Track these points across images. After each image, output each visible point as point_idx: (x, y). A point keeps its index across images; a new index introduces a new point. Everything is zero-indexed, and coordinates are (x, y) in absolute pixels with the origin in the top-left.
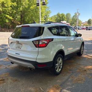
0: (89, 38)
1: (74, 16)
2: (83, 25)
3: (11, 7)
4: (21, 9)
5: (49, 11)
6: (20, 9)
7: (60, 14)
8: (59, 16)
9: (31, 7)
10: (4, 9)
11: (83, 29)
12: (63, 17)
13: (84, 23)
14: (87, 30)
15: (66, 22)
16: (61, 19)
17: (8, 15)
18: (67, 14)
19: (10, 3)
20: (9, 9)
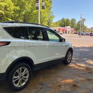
0: (90, 45)
1: (79, 22)
2: (88, 30)
3: (14, 10)
4: (24, 13)
5: (53, 15)
6: (22, 13)
7: (65, 19)
8: (64, 21)
9: (34, 11)
10: (6, 12)
11: (88, 35)
12: (68, 22)
13: (90, 29)
14: (91, 36)
15: (70, 27)
16: (66, 24)
17: (10, 18)
18: (72, 19)
19: (13, 7)
20: (12, 13)
